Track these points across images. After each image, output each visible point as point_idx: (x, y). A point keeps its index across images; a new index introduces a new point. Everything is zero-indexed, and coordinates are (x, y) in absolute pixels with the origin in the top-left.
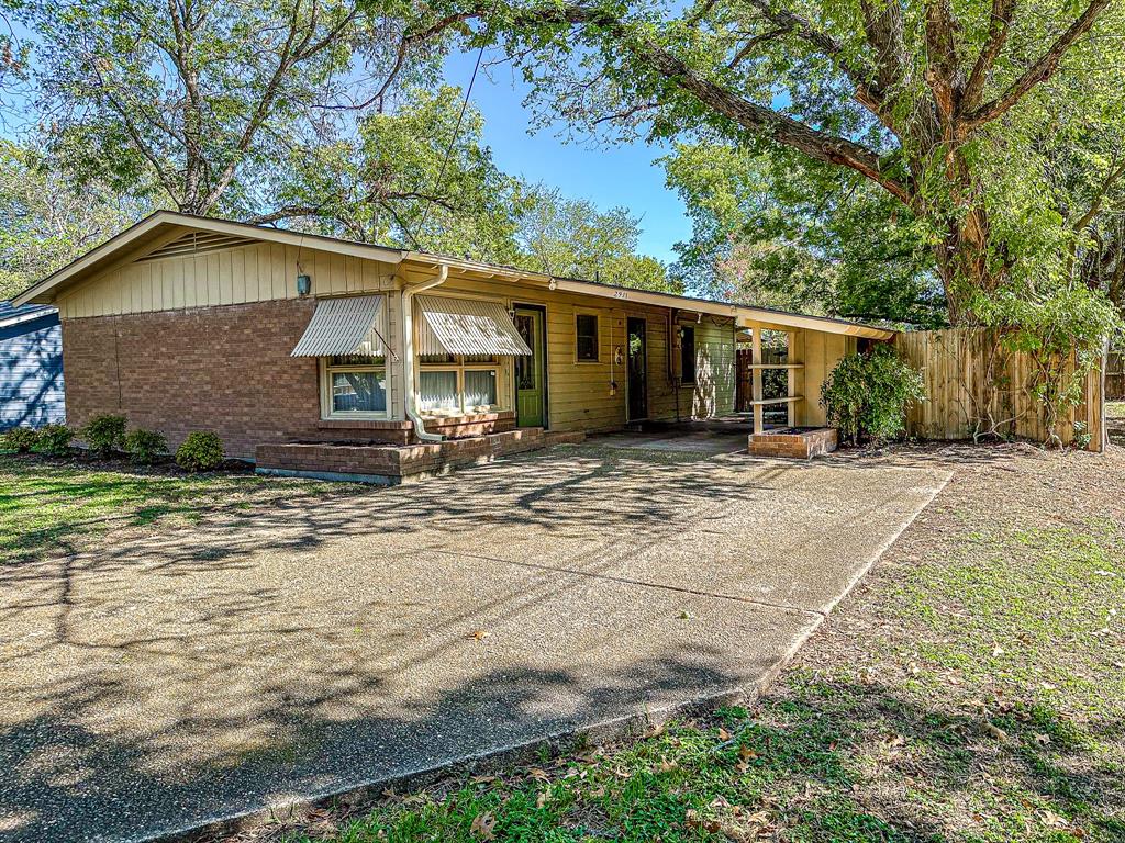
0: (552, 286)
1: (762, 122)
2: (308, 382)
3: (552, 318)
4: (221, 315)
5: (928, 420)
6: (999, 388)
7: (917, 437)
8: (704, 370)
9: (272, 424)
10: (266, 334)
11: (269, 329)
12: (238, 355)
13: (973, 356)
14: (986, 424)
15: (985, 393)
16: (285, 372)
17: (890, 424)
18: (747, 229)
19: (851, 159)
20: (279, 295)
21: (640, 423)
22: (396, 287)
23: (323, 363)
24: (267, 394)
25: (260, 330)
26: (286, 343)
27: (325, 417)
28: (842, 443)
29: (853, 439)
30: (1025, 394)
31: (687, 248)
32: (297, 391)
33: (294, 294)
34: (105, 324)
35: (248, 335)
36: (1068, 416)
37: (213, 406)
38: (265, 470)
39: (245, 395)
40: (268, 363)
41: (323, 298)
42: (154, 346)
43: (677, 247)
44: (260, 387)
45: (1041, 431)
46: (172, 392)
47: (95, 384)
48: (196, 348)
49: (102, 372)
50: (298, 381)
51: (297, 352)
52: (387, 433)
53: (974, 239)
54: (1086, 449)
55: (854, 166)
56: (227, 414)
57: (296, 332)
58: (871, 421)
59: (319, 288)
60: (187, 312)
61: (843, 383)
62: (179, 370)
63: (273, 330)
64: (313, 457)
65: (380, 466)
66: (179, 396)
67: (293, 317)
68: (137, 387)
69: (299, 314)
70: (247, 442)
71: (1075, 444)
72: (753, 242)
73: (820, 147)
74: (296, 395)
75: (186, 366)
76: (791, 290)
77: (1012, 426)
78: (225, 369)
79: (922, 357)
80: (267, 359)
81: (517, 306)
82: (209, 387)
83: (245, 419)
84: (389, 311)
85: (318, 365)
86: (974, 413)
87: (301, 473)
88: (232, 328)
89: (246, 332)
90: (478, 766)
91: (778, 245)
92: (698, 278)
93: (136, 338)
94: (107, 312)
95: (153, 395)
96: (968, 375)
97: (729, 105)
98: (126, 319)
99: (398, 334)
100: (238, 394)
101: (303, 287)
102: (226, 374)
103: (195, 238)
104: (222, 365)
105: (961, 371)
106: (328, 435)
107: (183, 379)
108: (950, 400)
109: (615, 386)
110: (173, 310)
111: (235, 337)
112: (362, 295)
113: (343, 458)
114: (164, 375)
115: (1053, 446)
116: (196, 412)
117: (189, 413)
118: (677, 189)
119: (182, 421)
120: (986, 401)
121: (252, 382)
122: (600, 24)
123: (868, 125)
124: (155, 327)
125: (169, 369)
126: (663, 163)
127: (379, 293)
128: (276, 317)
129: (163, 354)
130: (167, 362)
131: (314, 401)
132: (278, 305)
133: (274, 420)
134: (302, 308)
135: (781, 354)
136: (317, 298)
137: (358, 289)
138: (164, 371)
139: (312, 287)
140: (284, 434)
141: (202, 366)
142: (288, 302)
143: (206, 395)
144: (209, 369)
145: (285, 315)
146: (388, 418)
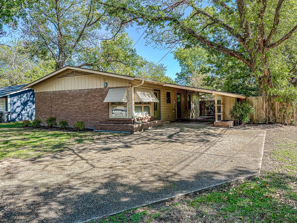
0: (164, 85)
1: (213, 46)
2: (106, 109)
3: (162, 93)
4: (82, 92)
5: (255, 119)
6: (272, 111)
7: (252, 123)
8: (193, 106)
9: (96, 119)
11: (96, 96)
12: (87, 102)
13: (266, 103)
14: (269, 119)
15: (269, 112)
16: (100, 106)
17: (247, 119)
18: (201, 71)
19: (236, 55)
20: (99, 87)
21: (180, 119)
22: (131, 85)
23: (110, 104)
24: (95, 112)
25: (93, 96)
26: (100, 99)
27: (110, 117)
28: (235, 124)
29: (238, 123)
30: (279, 112)
31: (179, 74)
32: (103, 111)
33: (103, 87)
34: (48, 94)
36: (289, 118)
37: (79, 114)
38: (96, 130)
39: (88, 112)
40: (95, 104)
41: (110, 88)
42: (62, 99)
43: (177, 74)
44: (93, 110)
45: (283, 121)
46: (67, 111)
47: (44, 109)
48: (74, 100)
49: (47, 106)
50: (103, 108)
51: (105, 101)
52: (127, 121)
53: (266, 75)
54: (294, 125)
55: (236, 57)
56: (83, 116)
57: (104, 96)
58: (243, 118)
59: (110, 85)
60: (72, 91)
61: (236, 109)
62: (69, 106)
63: (97, 96)
64: (110, 127)
65: (128, 129)
66: (69, 112)
67: (103, 93)
68: (57, 110)
70: (88, 124)
71: (291, 124)
72: (202, 74)
73: (228, 52)
74: (103, 112)
75: (71, 104)
76: (212, 86)
77: (276, 120)
78: (83, 105)
79: (253, 103)
81: (154, 90)
82: (78, 110)
83: (88, 118)
84: (128, 91)
85: (109, 104)
86: (266, 117)
87: (106, 131)
88: (85, 95)
89: (89, 96)
90: (212, 189)
91: (209, 74)
92: (182, 82)
93: (57, 97)
94: (48, 91)
95: (61, 112)
96: (264, 108)
97: (205, 41)
98: (54, 93)
99: (130, 97)
100: (86, 111)
101: (106, 85)
102: (83, 106)
103: (74, 72)
104: (82, 104)
105: (263, 106)
106: (111, 122)
107: (70, 108)
108: (260, 114)
109: (174, 110)
110: (68, 90)
111: (86, 97)
112: (121, 87)
113: (118, 127)
114: (65, 107)
115: (286, 125)
116: (74, 116)
117: (72, 116)
118: (177, 59)
119: (70, 118)
120: (269, 114)
121: (90, 109)
122: (174, 21)
123: (232, 45)
124: (62, 95)
125: (66, 105)
126: (173, 53)
127: (126, 87)
128: (98, 92)
129: (65, 101)
130: (66, 103)
131: (108, 113)
132: (98, 89)
133: (96, 118)
134: (105, 90)
135: (211, 102)
136: (109, 88)
137: (120, 86)
138: (65, 106)
139: (108, 85)
140: (99, 121)
141: (76, 104)
142: (101, 89)
143: (77, 112)
144: (78, 105)
145: (100, 92)
146: (127, 117)
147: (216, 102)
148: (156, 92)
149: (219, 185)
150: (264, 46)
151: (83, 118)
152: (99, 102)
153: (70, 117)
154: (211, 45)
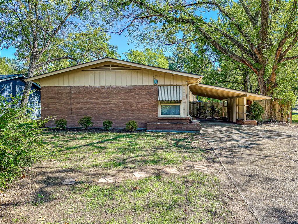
2: (155, 107)
4: (122, 88)
6: (273, 111)
10: (140, 95)
11: (141, 93)
12: (128, 100)
15: (270, 112)
16: (146, 105)
20: (146, 84)
24: (139, 111)
25: (137, 93)
26: (147, 97)
27: (159, 116)
30: (278, 112)
32: (151, 110)
33: (151, 83)
34: (65, 89)
35: (132, 94)
36: (286, 117)
37: (116, 114)
39: (130, 111)
40: (140, 102)
42: (89, 96)
44: (137, 109)
46: (98, 110)
47: (58, 107)
48: (110, 97)
49: (63, 104)
50: (151, 107)
51: (160, 99)
52: (183, 120)
54: (290, 123)
55: (247, 64)
56: (122, 116)
59: (160, 83)
60: (106, 87)
62: (101, 104)
63: (143, 93)
64: (169, 127)
65: (194, 128)
68: (80, 108)
69: (152, 89)
71: (287, 122)
74: (150, 111)
75: (104, 102)
78: (122, 103)
80: (139, 101)
82: (114, 108)
84: (183, 90)
85: (159, 103)
86: (268, 116)
88: (125, 92)
93: (81, 94)
94: (66, 84)
95: (88, 111)
96: (267, 108)
99: (186, 95)
100: (127, 110)
102: (122, 105)
103: (110, 66)
104: (121, 102)
105: (265, 107)
110: (100, 86)
111: (127, 95)
116: (108, 116)
117: (105, 116)
119: (102, 118)
121: (134, 107)
124: (90, 91)
127: (182, 85)
128: (144, 90)
129: (94, 99)
130: (96, 101)
131: (157, 112)
132: (144, 86)
133: (141, 117)
134: (154, 88)
136: (160, 86)
137: (175, 84)
138: (94, 104)
139: (158, 82)
140: (145, 121)
141: (112, 102)
142: (148, 86)
143: (113, 111)
144: (115, 103)
145: (147, 89)
146: (182, 116)
151: (122, 117)
152: (146, 100)
153: (102, 117)
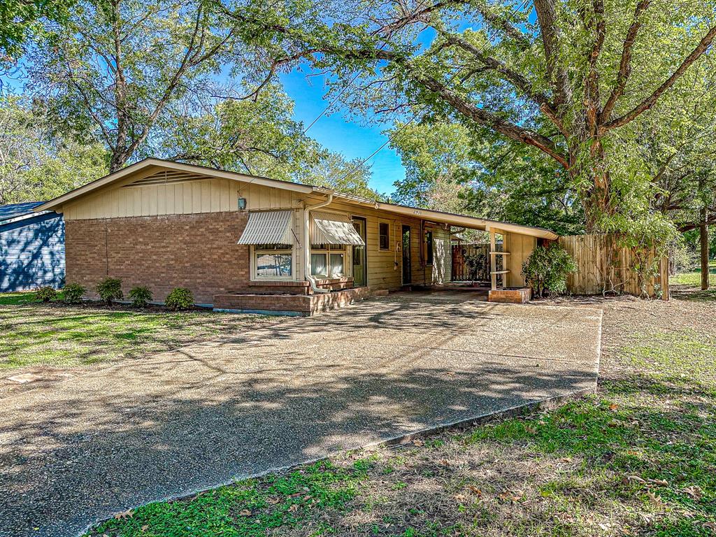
0: (376, 207)
2: (243, 259)
3: (368, 225)
4: (184, 220)
5: (576, 284)
6: (615, 267)
7: (574, 293)
9: (218, 283)
10: (215, 232)
11: (217, 229)
12: (195, 243)
13: (601, 249)
14: (608, 286)
15: (607, 269)
16: (227, 254)
17: (561, 285)
18: (455, 176)
19: (535, 142)
20: (225, 209)
22: (302, 206)
23: (252, 249)
24: (215, 267)
25: (211, 229)
26: (228, 237)
27: (252, 279)
28: (533, 297)
29: (540, 293)
30: (628, 270)
31: (402, 184)
32: (235, 264)
33: (235, 208)
34: (97, 224)
35: (202, 232)
36: (651, 282)
37: (175, 273)
38: (220, 310)
39: (199, 267)
40: (216, 248)
41: (253, 212)
42: (134, 237)
43: (397, 183)
44: (210, 262)
45: (637, 289)
46: (147, 265)
47: (89, 260)
48: (165, 239)
49: (96, 253)
50: (236, 259)
51: (241, 242)
52: (294, 288)
53: (603, 187)
54: (661, 299)
55: (536, 145)
57: (238, 230)
58: (551, 284)
59: (251, 206)
60: (158, 218)
61: (535, 262)
62: (152, 252)
63: (220, 229)
64: (254, 302)
65: (297, 306)
66: (153, 267)
67: (236, 223)
68: (120, 262)
69: (237, 220)
70: (200, 294)
71: (654, 297)
72: (458, 183)
73: (518, 134)
74: (235, 267)
75: (157, 250)
76: (481, 211)
77: (622, 287)
78: (185, 251)
79: (573, 249)
80: (215, 246)
81: (354, 218)
82: (173, 262)
83: (198, 281)
84: (295, 219)
85: (249, 250)
86: (602, 280)
87: (244, 311)
88: (191, 228)
89: (201, 230)
91: (473, 184)
93: (121, 233)
94: (100, 216)
95: (132, 267)
96: (598, 259)
98: (114, 222)
99: (301, 235)
100: (194, 266)
101: (242, 205)
102: (186, 254)
103: (166, 174)
104: (183, 249)
105: (594, 257)
106: (255, 290)
107: (154, 257)
108: (588, 273)
109: (397, 264)
110: (149, 216)
111: (193, 233)
112: (280, 210)
113: (273, 302)
114: (141, 255)
115: (644, 297)
116: (163, 277)
117: (158, 278)
118: (395, 149)
119: (152, 282)
120: (608, 274)
121: (205, 259)
124: (135, 227)
125: (144, 251)
126: (387, 133)
127: (291, 209)
128: (222, 221)
129: (140, 242)
130: (143, 247)
131: (246, 270)
132: (223, 214)
133: (218, 281)
134: (240, 216)
135: (477, 248)
136: (250, 211)
137: (277, 206)
138: (141, 253)
139: (247, 205)
140: (226, 289)
141: (169, 249)
142: (230, 213)
143: (170, 267)
144: (174, 252)
145: (228, 221)
146: (294, 280)
147: (493, 247)
148: (357, 222)
149: (517, 408)
150: (598, 122)
151: (186, 280)
152: (226, 243)
153: (153, 280)
154: (481, 118)
